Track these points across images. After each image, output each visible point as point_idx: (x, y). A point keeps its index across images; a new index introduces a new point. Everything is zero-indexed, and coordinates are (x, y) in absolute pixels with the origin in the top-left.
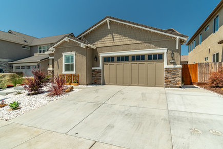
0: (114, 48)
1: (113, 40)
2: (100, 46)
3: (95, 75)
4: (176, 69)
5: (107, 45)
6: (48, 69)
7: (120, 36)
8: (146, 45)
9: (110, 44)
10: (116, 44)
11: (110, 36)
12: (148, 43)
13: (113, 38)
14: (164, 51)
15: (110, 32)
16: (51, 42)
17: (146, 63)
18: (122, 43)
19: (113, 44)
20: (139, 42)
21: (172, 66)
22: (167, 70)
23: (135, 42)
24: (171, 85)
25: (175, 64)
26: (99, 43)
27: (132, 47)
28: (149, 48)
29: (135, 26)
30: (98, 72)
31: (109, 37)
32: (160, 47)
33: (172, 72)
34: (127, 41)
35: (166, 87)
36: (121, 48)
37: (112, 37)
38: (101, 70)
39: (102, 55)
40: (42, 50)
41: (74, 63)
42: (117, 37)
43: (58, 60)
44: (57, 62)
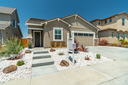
0: (78, 29)
1: (77, 25)
4: (97, 40)
10: (78, 27)
11: (76, 23)
14: (94, 33)
15: (76, 21)
21: (96, 39)
23: (85, 28)
24: (96, 45)
28: (90, 31)
34: (83, 27)
35: (94, 46)
36: (81, 29)
41: (62, 34)
42: (79, 24)
43: (49, 32)
44: (47, 33)
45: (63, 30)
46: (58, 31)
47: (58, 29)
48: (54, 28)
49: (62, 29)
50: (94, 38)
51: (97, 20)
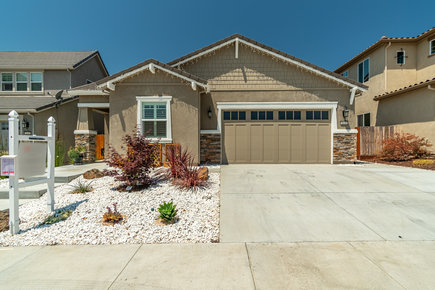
0: (246, 95)
1: (246, 80)
2: (218, 88)
3: (208, 145)
4: (349, 135)
5: (232, 88)
6: (76, 132)
7: (258, 74)
8: (304, 93)
9: (238, 88)
10: (250, 88)
11: (238, 72)
12: (307, 91)
13: (245, 76)
14: (332, 106)
15: (240, 65)
16: (48, 67)
17: (304, 124)
18: (263, 87)
19: (245, 87)
20: (293, 88)
21: (344, 131)
22: (337, 137)
23: (285, 87)
24: (344, 159)
25: (348, 128)
26: (214, 82)
27: (281, 95)
28: (310, 99)
29: (289, 60)
30: (213, 140)
31: (236, 74)
32: (327, 99)
33: (344, 140)
34: (271, 84)
35: (334, 163)
36: (260, 95)
37: (242, 74)
38: (218, 135)
39: (221, 107)
40: (15, 82)
41: (168, 119)
42: (252, 75)
43: (124, 112)
44: (118, 115)
45: (172, 102)
46: (155, 109)
47: (154, 99)
48: (140, 100)
49: (167, 99)
50: (334, 128)
51: (383, 44)
